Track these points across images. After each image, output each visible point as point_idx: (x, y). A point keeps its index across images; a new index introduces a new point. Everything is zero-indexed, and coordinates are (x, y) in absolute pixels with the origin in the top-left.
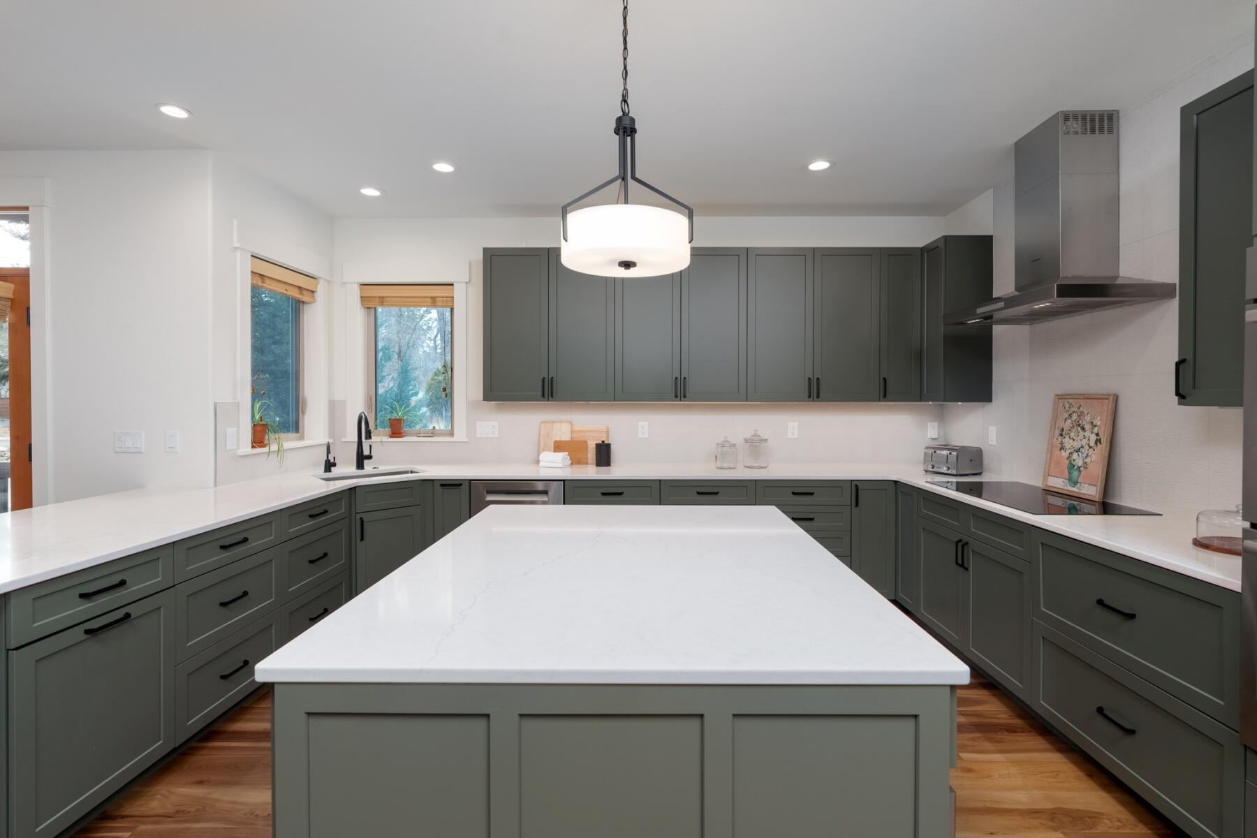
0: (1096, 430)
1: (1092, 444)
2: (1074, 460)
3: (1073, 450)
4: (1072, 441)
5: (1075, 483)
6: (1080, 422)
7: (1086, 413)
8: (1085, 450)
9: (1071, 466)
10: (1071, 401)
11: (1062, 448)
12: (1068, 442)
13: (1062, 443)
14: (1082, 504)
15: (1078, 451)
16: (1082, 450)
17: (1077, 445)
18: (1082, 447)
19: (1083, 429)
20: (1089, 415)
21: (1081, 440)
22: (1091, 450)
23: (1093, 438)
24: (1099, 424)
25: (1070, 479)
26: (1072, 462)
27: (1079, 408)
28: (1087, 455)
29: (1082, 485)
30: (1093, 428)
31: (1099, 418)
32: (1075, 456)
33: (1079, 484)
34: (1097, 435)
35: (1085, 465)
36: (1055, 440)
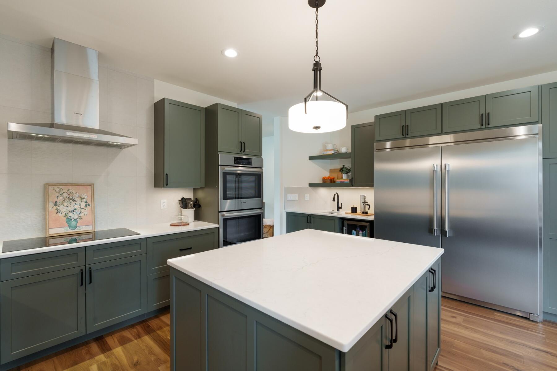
0: (84, 200)
2: (70, 217)
3: (68, 212)
4: (66, 207)
6: (71, 197)
7: (74, 193)
8: (78, 210)
9: (69, 220)
10: (60, 187)
11: (58, 212)
12: (61, 208)
13: (57, 209)
14: (82, 236)
15: (73, 211)
16: (76, 211)
17: (71, 208)
18: (75, 209)
19: (74, 200)
20: (77, 194)
21: (74, 206)
22: (83, 210)
23: (83, 205)
24: (86, 197)
25: (70, 227)
26: (69, 218)
27: (68, 190)
28: (81, 212)
29: (81, 227)
30: (82, 200)
32: (71, 214)
33: (78, 228)
34: (86, 202)
35: (80, 217)
36: (50, 209)
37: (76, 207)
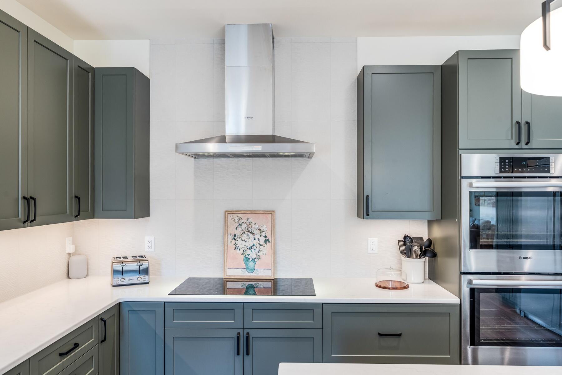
0: (264, 234)
1: (262, 242)
2: (248, 255)
3: (246, 248)
4: (244, 242)
5: (252, 270)
6: (250, 229)
7: (253, 223)
8: (257, 247)
10: (239, 215)
11: (236, 248)
12: (239, 243)
13: (235, 244)
14: (260, 283)
15: (251, 248)
16: (255, 248)
17: (249, 244)
18: (254, 246)
19: (253, 233)
20: (257, 224)
21: (252, 241)
22: (262, 248)
23: (262, 239)
24: (265, 230)
25: (247, 268)
26: (247, 256)
27: (247, 220)
28: (259, 250)
29: (259, 270)
30: (261, 233)
31: (265, 226)
32: (249, 252)
33: (255, 271)
34: (265, 237)
35: (259, 257)
36: (229, 243)
37: (255, 242)
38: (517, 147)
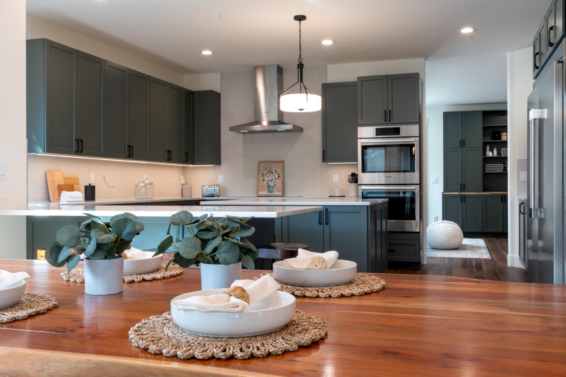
1: (277, 178)
2: (270, 184)
3: (269, 181)
4: (268, 178)
5: (272, 192)
6: (271, 171)
7: (273, 167)
8: (274, 180)
9: (269, 186)
10: (266, 164)
11: (264, 180)
12: (265, 178)
13: (263, 179)
15: (271, 181)
16: (273, 180)
17: (270, 179)
18: (273, 179)
19: (272, 173)
21: (272, 177)
22: (276, 180)
23: (277, 176)
24: (279, 171)
25: (269, 191)
27: (269, 166)
28: (275, 182)
29: (275, 192)
30: (276, 173)
31: (278, 169)
32: (270, 183)
33: (273, 192)
34: (278, 174)
35: (275, 185)
36: (260, 178)
37: (273, 177)
38: (385, 123)
